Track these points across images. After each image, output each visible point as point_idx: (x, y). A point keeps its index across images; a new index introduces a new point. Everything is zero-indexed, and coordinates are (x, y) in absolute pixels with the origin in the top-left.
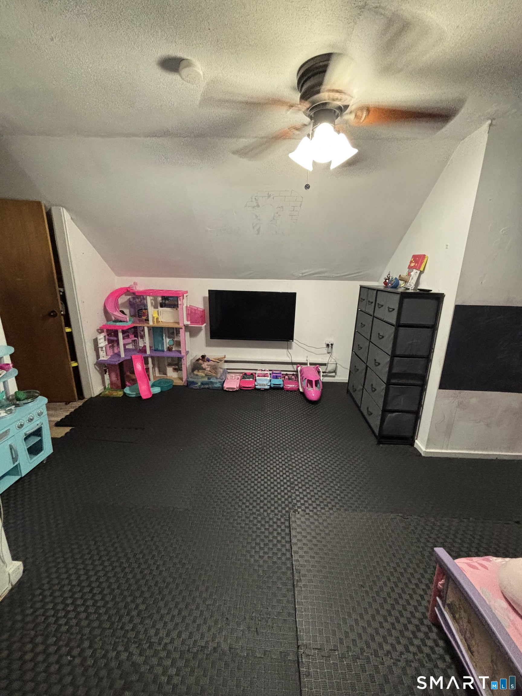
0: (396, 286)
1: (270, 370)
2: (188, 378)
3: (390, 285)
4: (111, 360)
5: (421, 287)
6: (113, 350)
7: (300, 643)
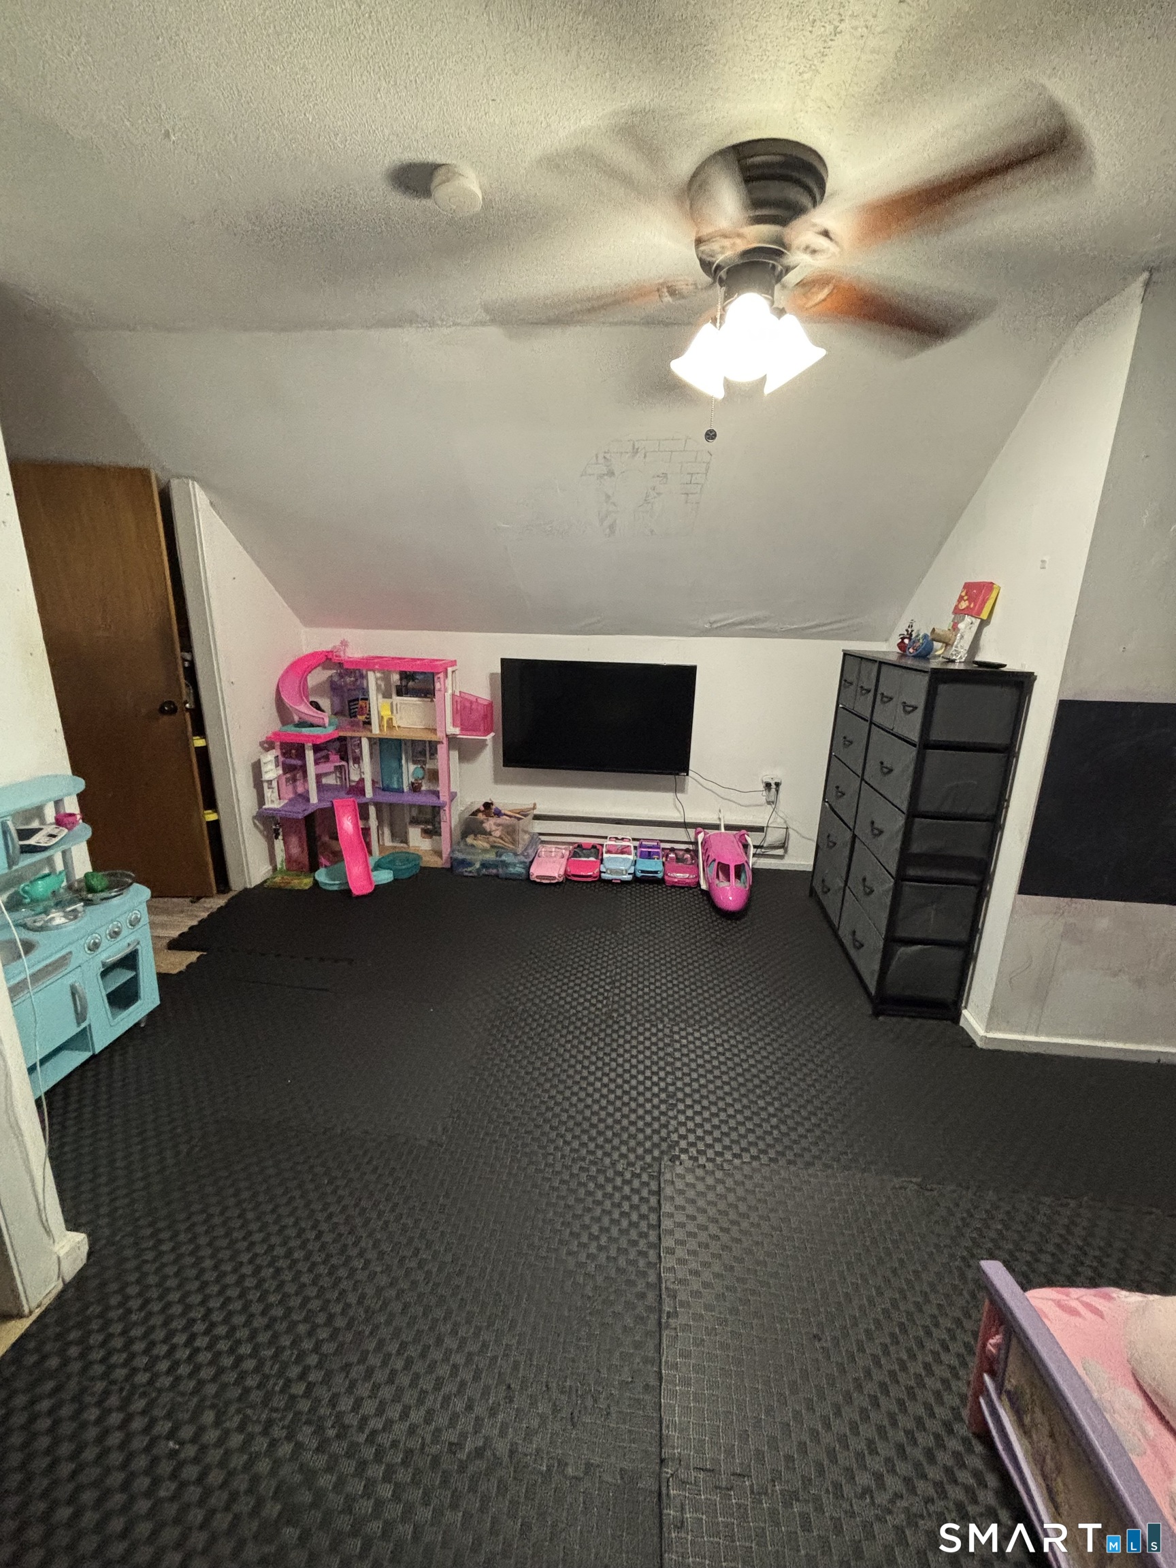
0: (925, 653)
1: (634, 839)
2: (453, 851)
3: (911, 650)
4: (289, 808)
5: (980, 658)
6: (295, 788)
7: (666, 1452)
